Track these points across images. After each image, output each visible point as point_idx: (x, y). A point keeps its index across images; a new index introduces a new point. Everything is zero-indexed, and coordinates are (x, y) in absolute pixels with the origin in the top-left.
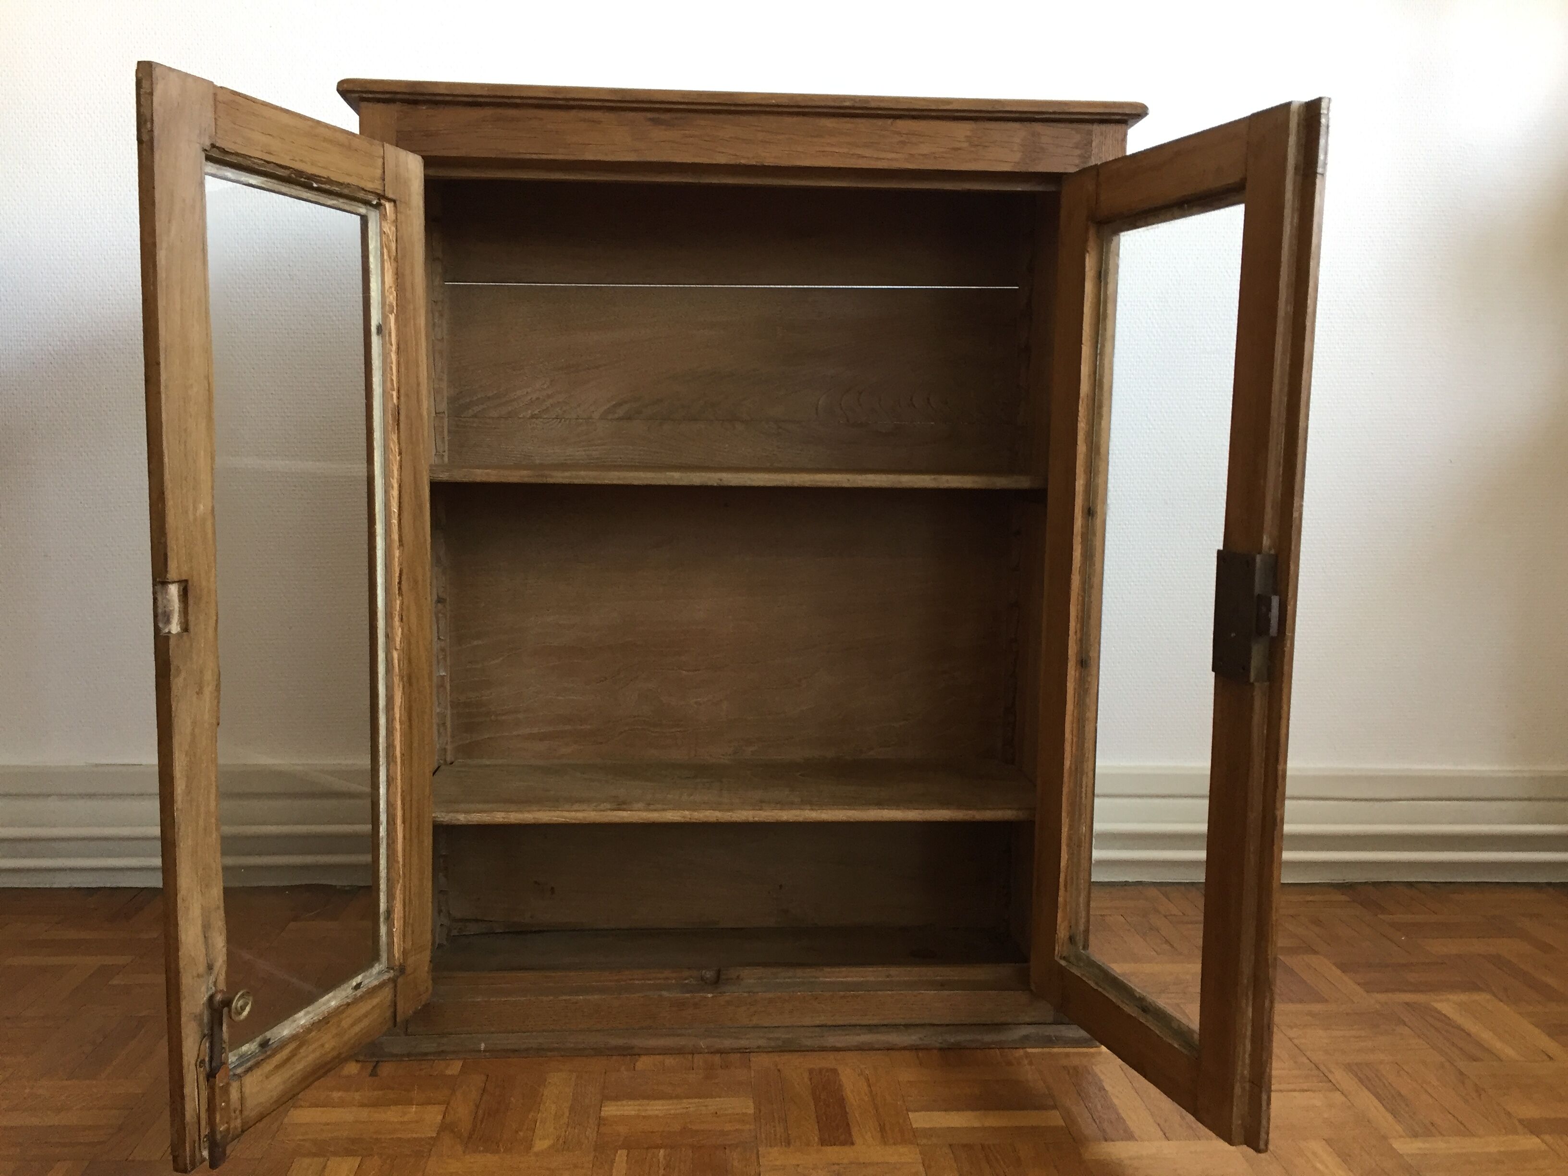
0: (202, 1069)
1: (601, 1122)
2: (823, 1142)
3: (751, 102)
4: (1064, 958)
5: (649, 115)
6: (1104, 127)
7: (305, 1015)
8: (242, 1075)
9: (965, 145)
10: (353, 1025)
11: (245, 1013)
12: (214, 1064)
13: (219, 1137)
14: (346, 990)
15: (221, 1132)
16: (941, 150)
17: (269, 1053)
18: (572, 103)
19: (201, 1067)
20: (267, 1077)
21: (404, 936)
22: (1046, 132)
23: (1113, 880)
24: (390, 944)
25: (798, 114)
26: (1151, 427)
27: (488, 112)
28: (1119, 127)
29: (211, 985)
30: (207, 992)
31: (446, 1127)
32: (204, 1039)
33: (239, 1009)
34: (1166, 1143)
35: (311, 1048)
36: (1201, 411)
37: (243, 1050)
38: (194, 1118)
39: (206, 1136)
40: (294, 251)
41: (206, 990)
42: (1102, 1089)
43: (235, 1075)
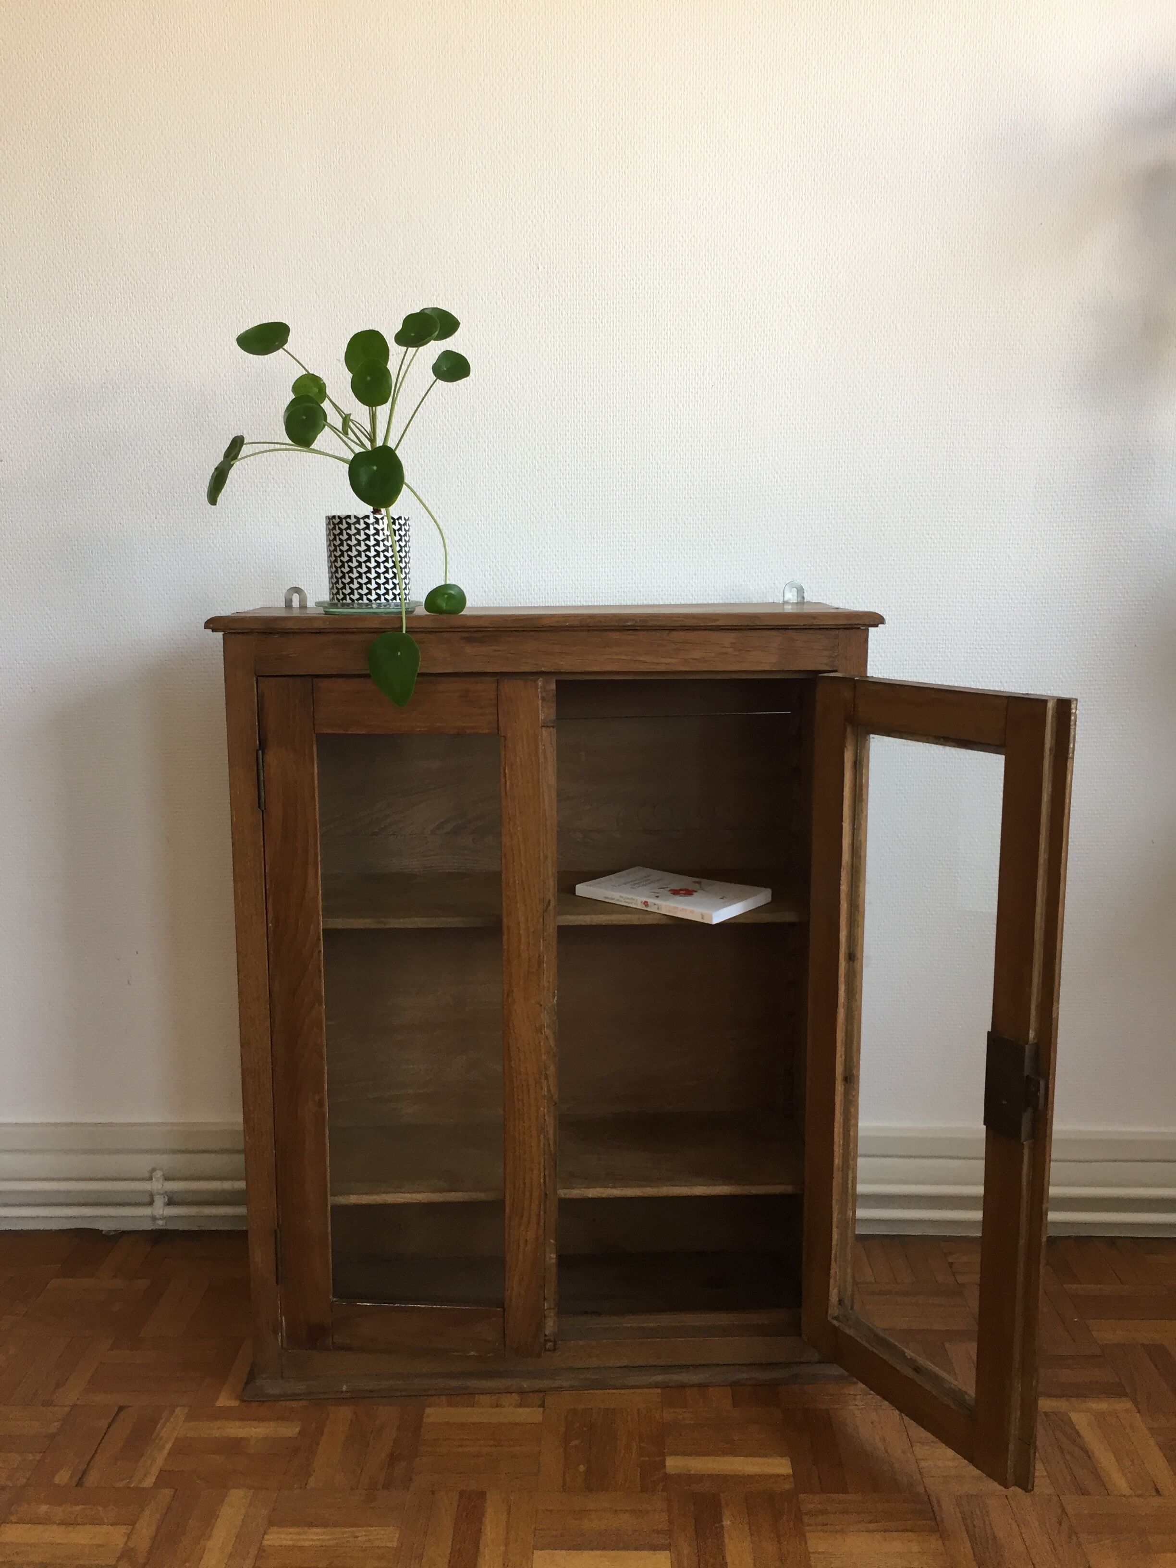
4: (836, 1318)
6: (847, 633)
9: (730, 650)
16: (712, 654)
22: (800, 638)
27: (330, 638)
28: (860, 630)
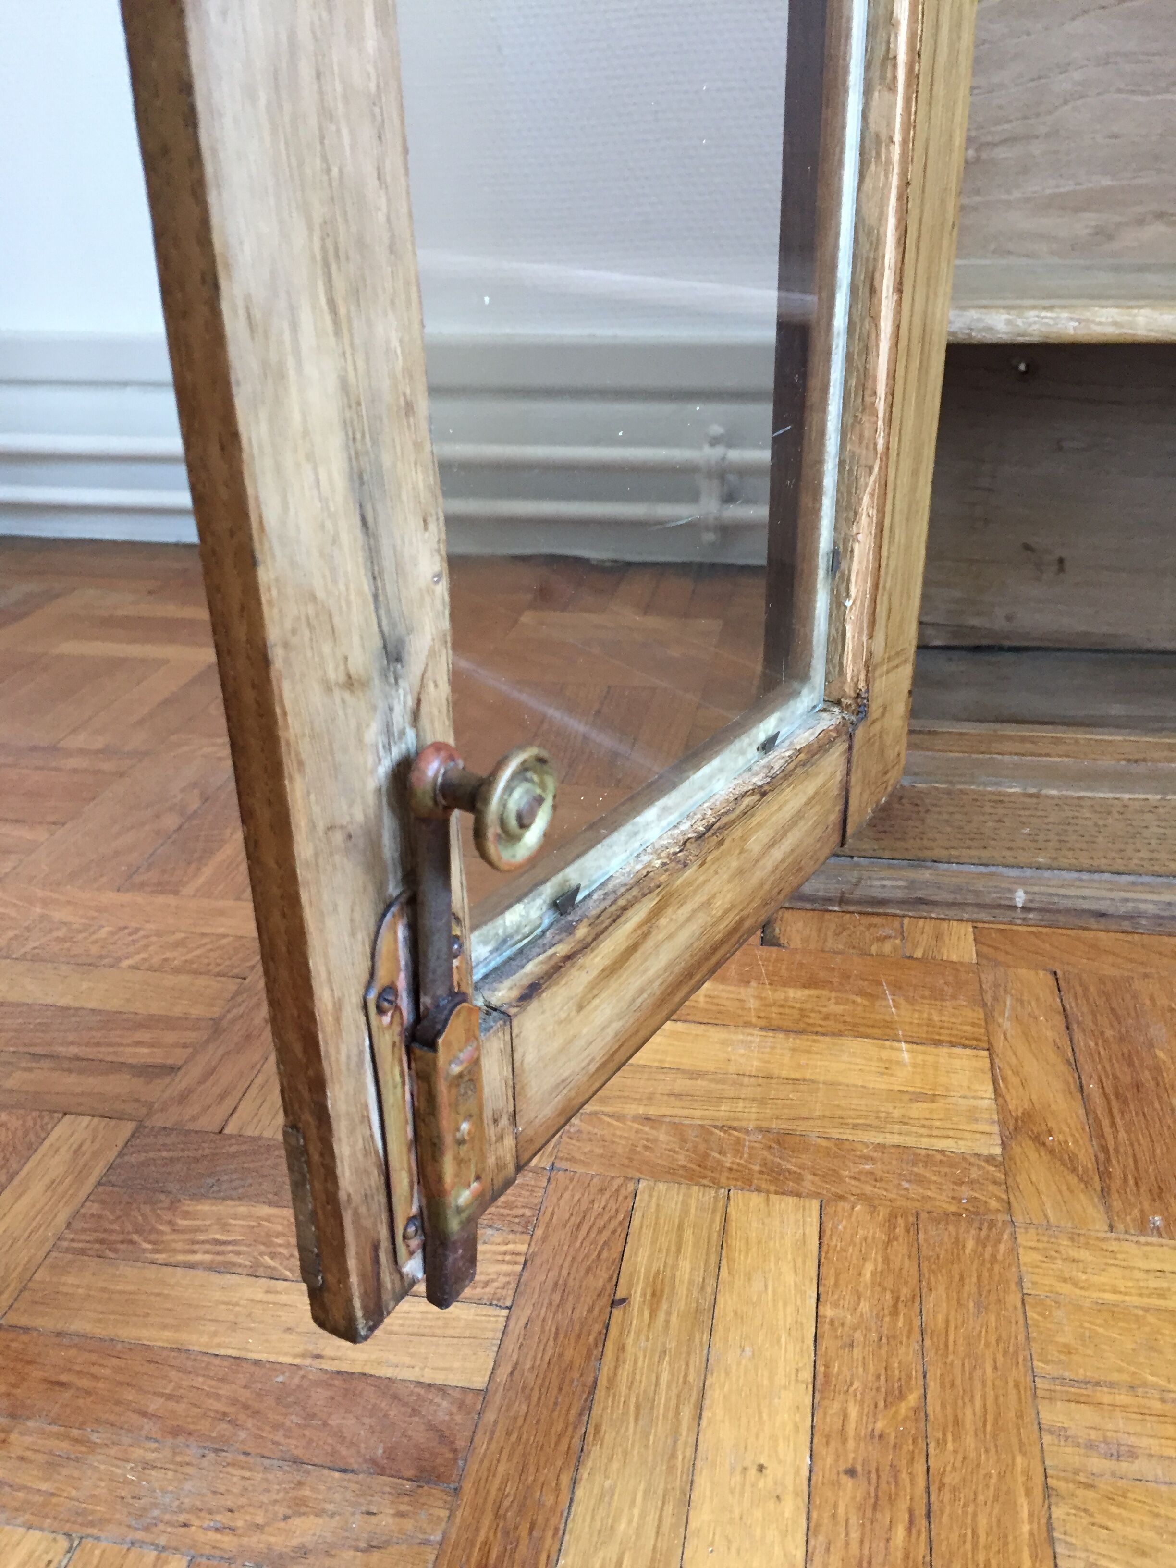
0: (386, 1019)
7: (659, 818)
8: (512, 1011)
10: (773, 843)
11: (532, 837)
12: (426, 1000)
13: (454, 1224)
14: (743, 752)
15: (459, 1210)
17: (582, 931)
19: (381, 1011)
20: (580, 1008)
21: (872, 623)
24: (837, 640)
29: (400, 718)
30: (388, 749)
32: (389, 916)
33: (513, 823)
35: (684, 912)
37: (508, 923)
38: (367, 1173)
39: (411, 1220)
41: (381, 740)
43: (491, 1009)
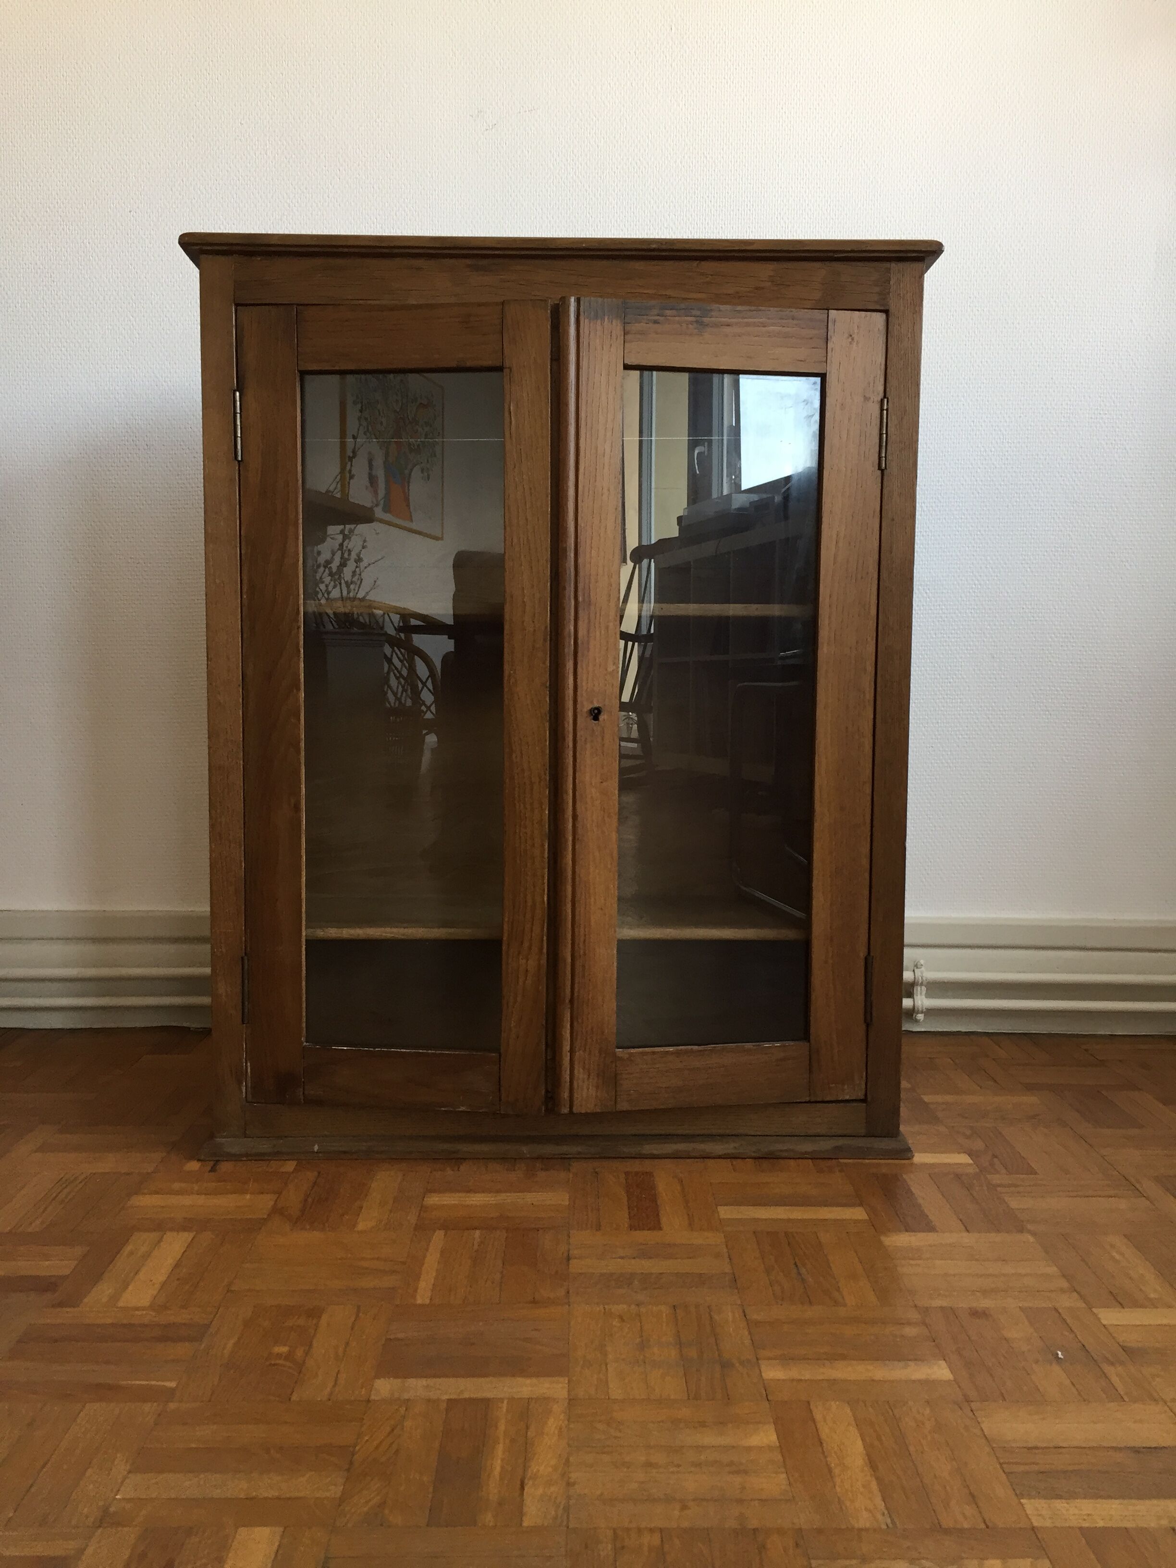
1: (423, 1208)
2: (632, 1228)
3: (564, 246)
5: (469, 261)
6: (901, 265)
16: (748, 290)
18: (396, 251)
22: (846, 271)
23: (945, 1030)
25: (607, 258)
26: (976, 582)
27: (318, 261)
28: (917, 265)
31: (277, 1211)
34: (965, 1234)
36: (1026, 566)
40: (151, 423)
42: (909, 1191)
